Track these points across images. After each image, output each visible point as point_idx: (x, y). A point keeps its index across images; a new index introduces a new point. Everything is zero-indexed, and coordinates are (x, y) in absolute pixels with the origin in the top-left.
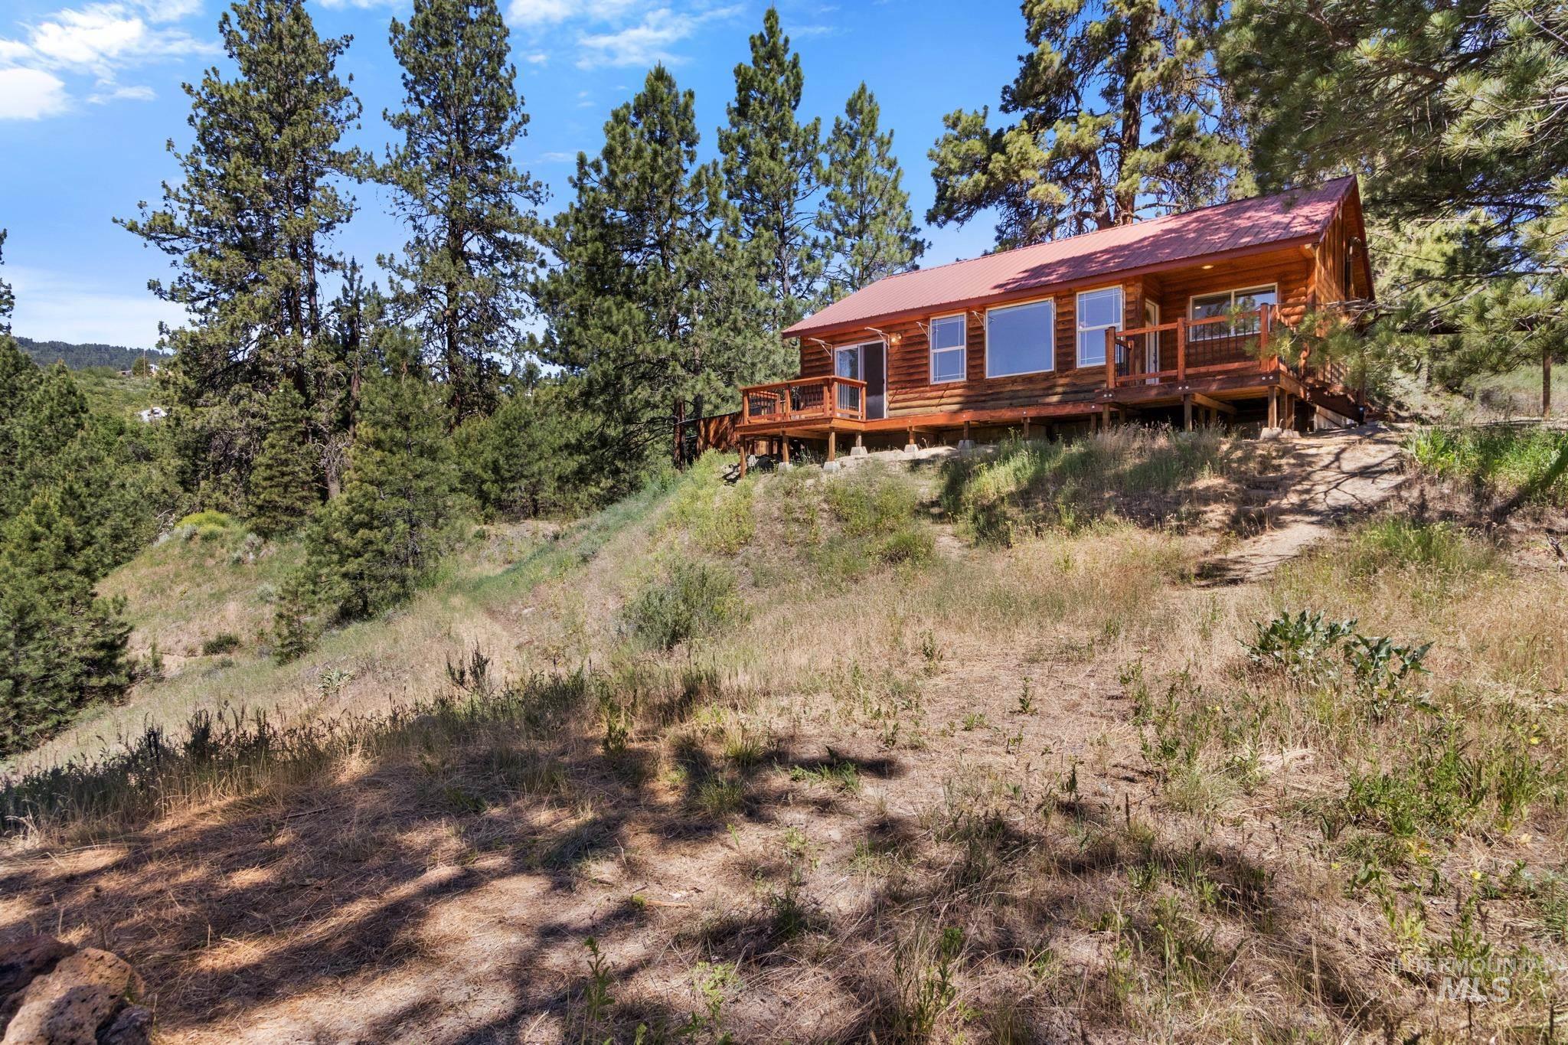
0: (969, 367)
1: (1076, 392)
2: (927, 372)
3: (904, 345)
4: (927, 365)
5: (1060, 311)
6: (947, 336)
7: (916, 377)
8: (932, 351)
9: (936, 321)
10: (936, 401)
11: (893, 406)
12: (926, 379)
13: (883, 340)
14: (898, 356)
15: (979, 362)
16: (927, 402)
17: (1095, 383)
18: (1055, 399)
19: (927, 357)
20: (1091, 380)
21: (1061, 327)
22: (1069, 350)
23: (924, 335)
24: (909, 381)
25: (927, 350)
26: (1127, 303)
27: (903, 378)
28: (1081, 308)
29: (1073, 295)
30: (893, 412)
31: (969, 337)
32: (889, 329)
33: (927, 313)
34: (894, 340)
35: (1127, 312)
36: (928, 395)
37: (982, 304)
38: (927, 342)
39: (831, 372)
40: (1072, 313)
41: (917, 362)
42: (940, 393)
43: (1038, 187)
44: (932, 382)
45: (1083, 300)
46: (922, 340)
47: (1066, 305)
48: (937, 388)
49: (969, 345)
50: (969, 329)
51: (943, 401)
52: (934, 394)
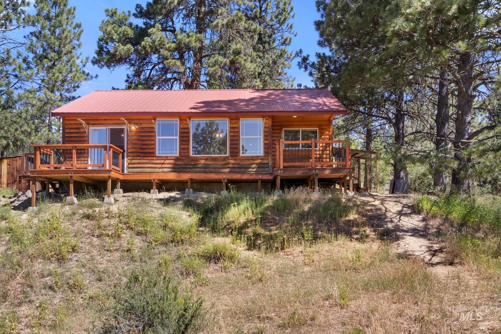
0: (180, 149)
1: (240, 168)
2: (154, 148)
3: (140, 131)
4: (154, 144)
5: (231, 126)
6: (167, 130)
7: (147, 151)
8: (157, 137)
9: (160, 121)
10: (160, 166)
11: (130, 166)
12: (153, 153)
13: (124, 127)
14: (135, 138)
15: (186, 146)
16: (154, 166)
17: (249, 164)
18: (228, 170)
19: (154, 140)
20: (248, 162)
21: (232, 134)
22: (236, 146)
23: (153, 128)
24: (142, 153)
25: (154, 136)
26: (265, 127)
27: (138, 150)
28: (242, 126)
29: (238, 119)
30: (131, 170)
31: (181, 133)
32: (130, 121)
33: (155, 115)
34: (133, 128)
35: (265, 132)
36: (155, 162)
37: (190, 115)
38: (154, 132)
39: (87, 141)
40: (238, 128)
41: (148, 142)
42: (162, 161)
43: (170, 60)
44: (157, 155)
45: (244, 122)
46: (152, 130)
47: (235, 123)
48: (160, 158)
49: (181, 137)
50: (181, 129)
51: (164, 166)
52: (159, 161)
